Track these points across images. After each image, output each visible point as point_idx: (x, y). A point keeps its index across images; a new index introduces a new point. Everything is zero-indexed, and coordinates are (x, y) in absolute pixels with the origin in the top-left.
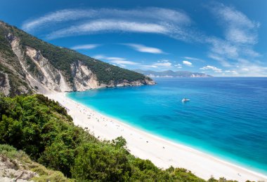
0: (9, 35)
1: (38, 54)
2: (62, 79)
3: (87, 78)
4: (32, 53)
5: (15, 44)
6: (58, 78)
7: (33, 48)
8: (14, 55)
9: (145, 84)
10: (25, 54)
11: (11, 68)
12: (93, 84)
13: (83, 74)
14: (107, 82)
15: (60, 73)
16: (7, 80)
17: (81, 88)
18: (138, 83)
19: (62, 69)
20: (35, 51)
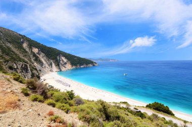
0: (22, 40)
1: (39, 51)
2: (53, 65)
3: (65, 63)
4: (36, 50)
5: (25, 45)
6: (51, 64)
7: (36, 47)
8: (27, 52)
9: (94, 65)
10: (32, 51)
11: (26, 59)
12: (69, 66)
13: (63, 61)
14: (76, 65)
15: (52, 61)
16: (29, 68)
17: (63, 69)
18: (91, 65)
19: (53, 59)
20: (37, 49)
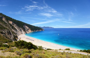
1: (13, 23)
2: (22, 30)
3: (28, 30)
8: (6, 24)
10: (9, 23)
11: (7, 28)
12: (30, 31)
13: (27, 28)
14: (33, 30)
15: (21, 28)
17: (28, 33)
18: (41, 30)
20: (11, 22)
